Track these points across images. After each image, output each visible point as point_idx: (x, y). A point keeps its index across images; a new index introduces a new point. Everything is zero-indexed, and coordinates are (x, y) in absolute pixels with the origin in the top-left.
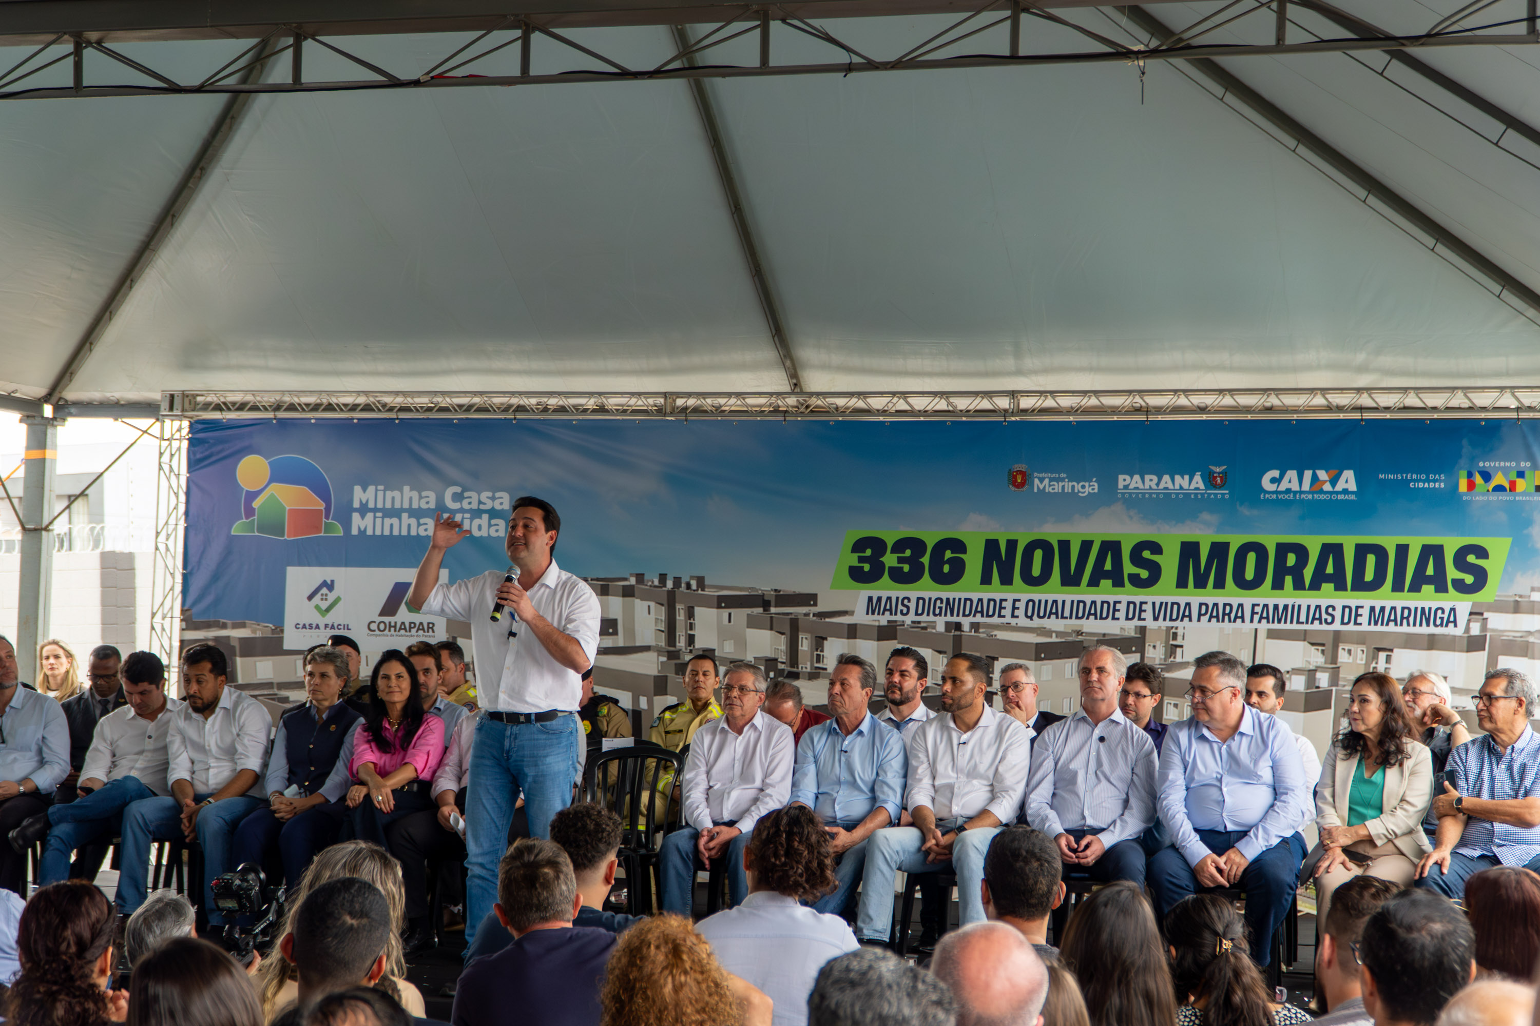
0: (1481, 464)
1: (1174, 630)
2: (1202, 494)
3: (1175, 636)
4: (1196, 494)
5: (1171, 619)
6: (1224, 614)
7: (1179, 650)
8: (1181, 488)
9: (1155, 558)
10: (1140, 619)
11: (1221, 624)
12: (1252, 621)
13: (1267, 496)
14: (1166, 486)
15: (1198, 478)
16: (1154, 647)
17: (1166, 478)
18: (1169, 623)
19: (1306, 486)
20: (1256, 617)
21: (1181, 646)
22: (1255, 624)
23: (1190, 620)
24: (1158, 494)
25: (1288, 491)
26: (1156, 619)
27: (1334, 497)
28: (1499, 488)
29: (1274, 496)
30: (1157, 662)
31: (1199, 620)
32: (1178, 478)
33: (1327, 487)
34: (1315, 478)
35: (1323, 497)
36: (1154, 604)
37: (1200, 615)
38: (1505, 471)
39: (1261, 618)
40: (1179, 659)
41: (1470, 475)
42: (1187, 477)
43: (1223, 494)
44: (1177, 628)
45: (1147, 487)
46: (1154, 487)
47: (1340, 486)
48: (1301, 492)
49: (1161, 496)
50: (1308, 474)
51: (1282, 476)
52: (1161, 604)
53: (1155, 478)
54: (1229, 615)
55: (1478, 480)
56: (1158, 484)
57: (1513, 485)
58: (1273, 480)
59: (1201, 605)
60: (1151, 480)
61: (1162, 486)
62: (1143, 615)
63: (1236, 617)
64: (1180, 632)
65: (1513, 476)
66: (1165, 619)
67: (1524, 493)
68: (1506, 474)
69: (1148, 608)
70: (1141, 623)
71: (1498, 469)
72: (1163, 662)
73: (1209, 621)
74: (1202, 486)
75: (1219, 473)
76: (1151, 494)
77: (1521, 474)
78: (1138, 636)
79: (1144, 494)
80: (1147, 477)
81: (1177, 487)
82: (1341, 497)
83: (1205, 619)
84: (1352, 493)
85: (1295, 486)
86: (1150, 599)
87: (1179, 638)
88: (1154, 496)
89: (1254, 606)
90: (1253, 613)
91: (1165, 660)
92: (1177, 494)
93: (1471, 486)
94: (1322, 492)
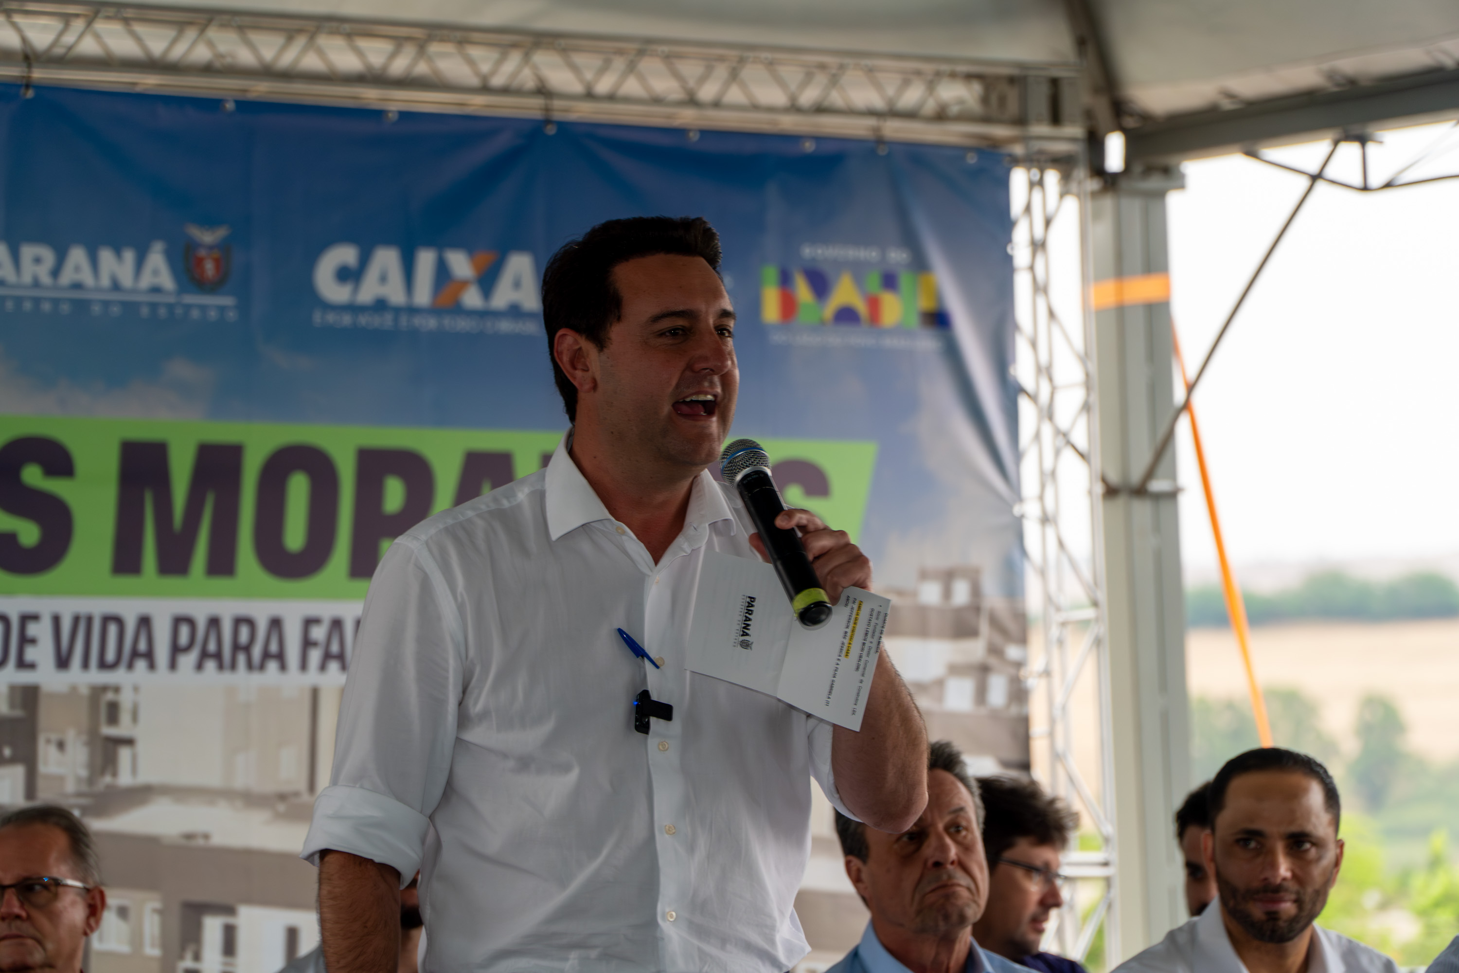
0: (808, 251)
1: (110, 696)
2: (170, 307)
3: (113, 711)
4: (154, 306)
5: (103, 665)
6: (236, 647)
7: (124, 754)
8: (116, 286)
9: (57, 486)
10: (22, 664)
11: (227, 677)
12: (304, 665)
13: (331, 318)
14: (77, 277)
15: (157, 259)
16: (61, 745)
17: (77, 256)
18: (97, 676)
19: (423, 295)
20: (315, 656)
21: (129, 742)
22: (313, 677)
23: (152, 666)
24: (56, 302)
25: (381, 305)
26: (63, 662)
27: (489, 326)
28: (846, 315)
29: (347, 320)
30: (70, 787)
31: (173, 665)
32: (106, 256)
33: (472, 298)
34: (442, 272)
35: (463, 324)
36: (56, 620)
37: (176, 650)
38: (858, 270)
39: (327, 656)
40: (125, 779)
41: (785, 280)
42: (129, 256)
43: (222, 309)
44: (117, 689)
45: (27, 278)
46: (46, 279)
47: (503, 297)
48: (412, 310)
49: (65, 308)
50: (426, 260)
51: (364, 260)
52: (76, 620)
53: (48, 255)
54: (247, 649)
55: (803, 291)
56: (56, 272)
57: (874, 304)
58: (345, 275)
59: (178, 621)
60: (38, 260)
61: (67, 277)
62: (30, 654)
63: (266, 655)
64: (126, 699)
65: (873, 282)
66: (86, 665)
67: (899, 330)
68: (859, 280)
69: (41, 631)
70: (25, 678)
71: (841, 265)
72: (84, 788)
73: (199, 666)
74: (167, 281)
75: (211, 248)
76: (37, 301)
77: (890, 282)
78: (18, 713)
79: (19, 300)
80: (28, 252)
81: (105, 282)
82: (505, 326)
83: (188, 660)
84: (530, 315)
85: (396, 294)
86: (45, 606)
87: (125, 717)
88: (46, 307)
89: (310, 622)
90: (307, 643)
91: (91, 780)
92: (106, 304)
93: (789, 306)
94: (457, 309)
